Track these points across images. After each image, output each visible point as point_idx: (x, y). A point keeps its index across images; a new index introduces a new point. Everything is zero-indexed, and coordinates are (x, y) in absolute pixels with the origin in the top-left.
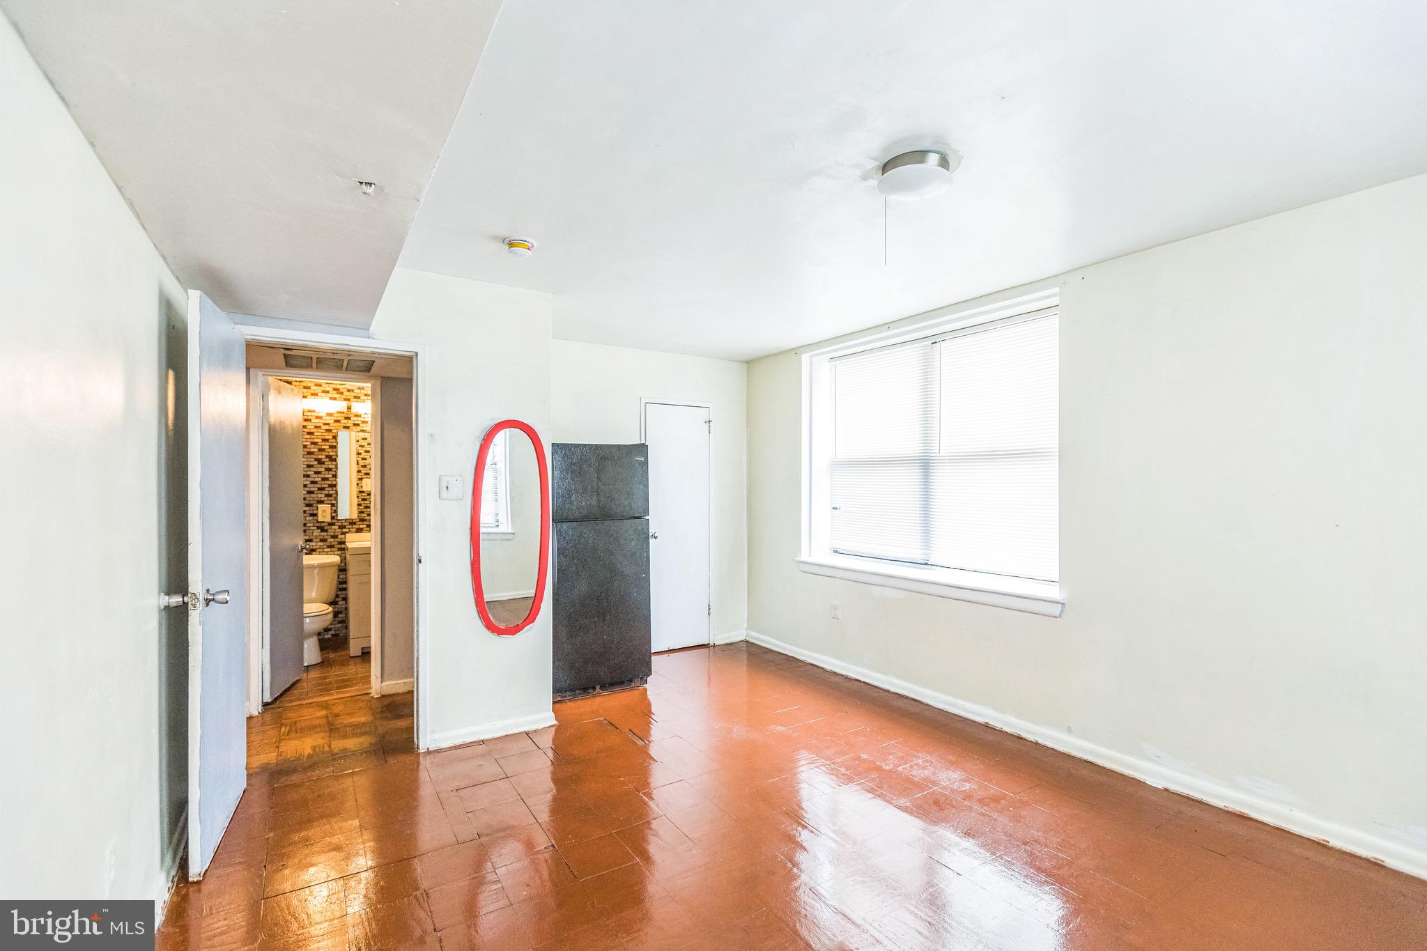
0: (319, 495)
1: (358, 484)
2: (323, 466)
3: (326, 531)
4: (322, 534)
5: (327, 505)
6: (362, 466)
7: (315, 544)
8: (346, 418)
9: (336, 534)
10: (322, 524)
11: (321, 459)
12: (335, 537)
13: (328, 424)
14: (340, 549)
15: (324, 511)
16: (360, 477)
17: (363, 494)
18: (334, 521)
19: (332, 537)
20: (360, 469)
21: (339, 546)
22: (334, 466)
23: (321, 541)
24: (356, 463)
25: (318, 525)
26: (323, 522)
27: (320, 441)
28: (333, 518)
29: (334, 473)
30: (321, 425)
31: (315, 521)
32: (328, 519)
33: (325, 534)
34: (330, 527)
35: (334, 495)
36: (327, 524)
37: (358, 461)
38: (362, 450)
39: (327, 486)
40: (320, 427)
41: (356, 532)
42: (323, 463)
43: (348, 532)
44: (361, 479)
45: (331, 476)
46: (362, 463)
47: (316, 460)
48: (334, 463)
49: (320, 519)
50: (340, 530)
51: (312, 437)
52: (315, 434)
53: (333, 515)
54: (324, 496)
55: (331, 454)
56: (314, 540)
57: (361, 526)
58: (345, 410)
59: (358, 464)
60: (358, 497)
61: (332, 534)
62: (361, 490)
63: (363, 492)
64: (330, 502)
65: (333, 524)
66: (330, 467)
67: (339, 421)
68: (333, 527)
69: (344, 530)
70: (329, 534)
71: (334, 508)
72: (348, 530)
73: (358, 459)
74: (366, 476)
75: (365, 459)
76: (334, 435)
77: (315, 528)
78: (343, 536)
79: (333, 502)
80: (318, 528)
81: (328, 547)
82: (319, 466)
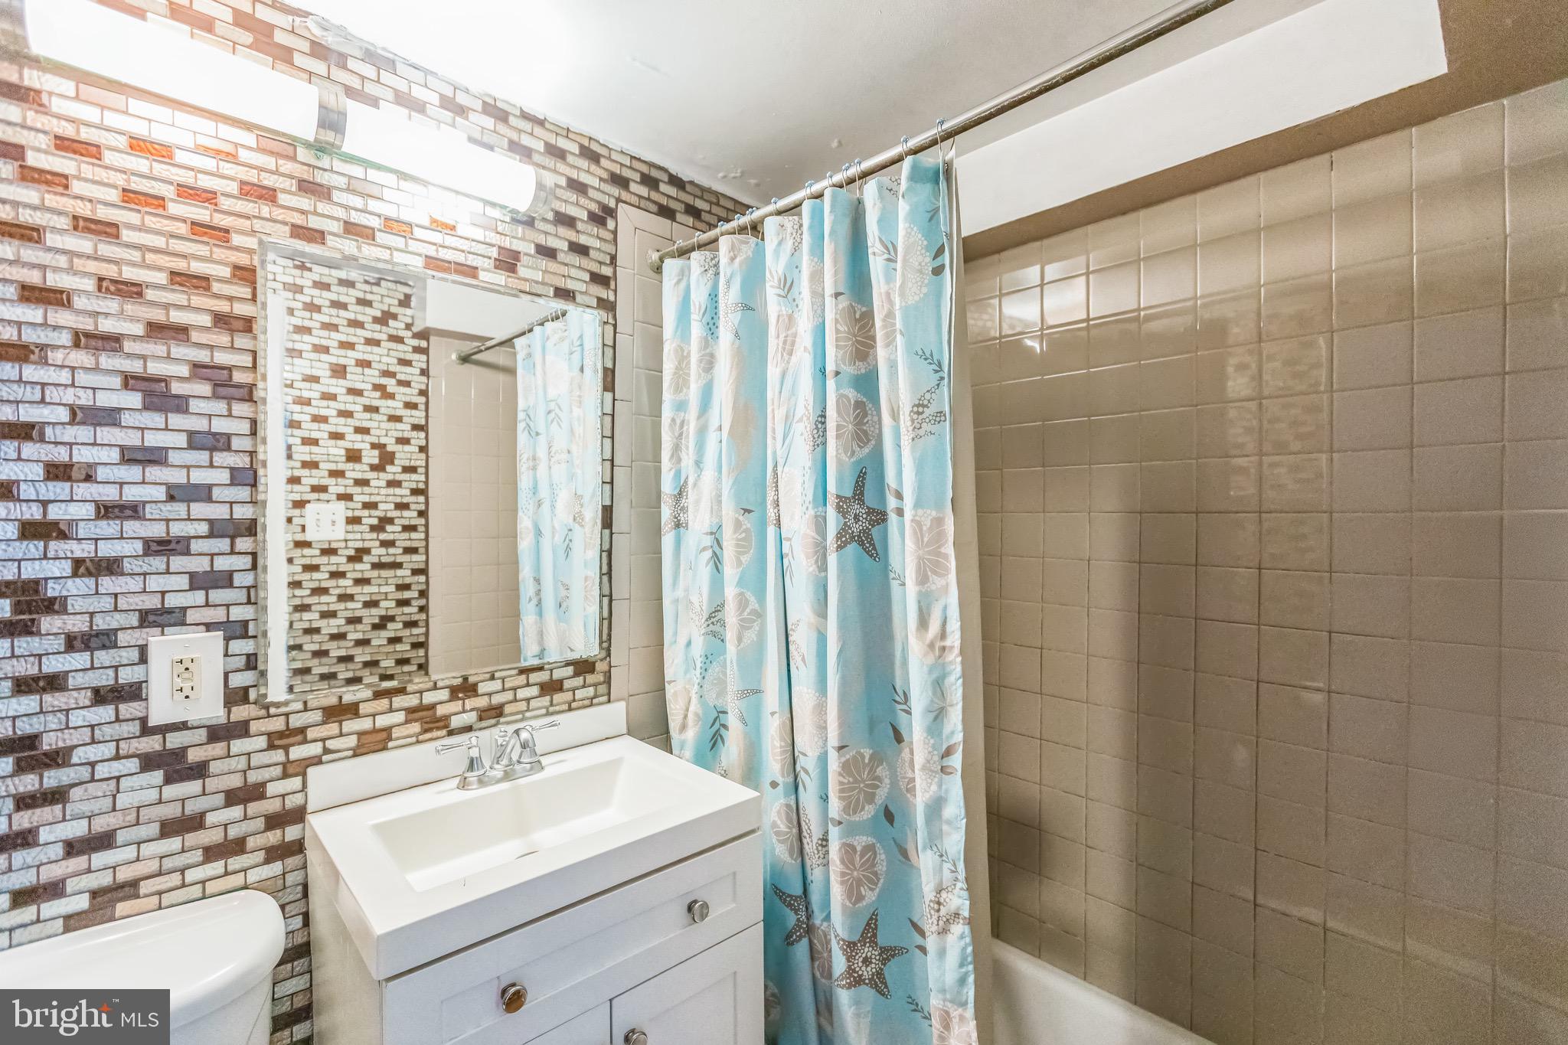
0: (155, 583)
1: (289, 520)
2: (176, 420)
3: (200, 771)
4: (172, 791)
5: (201, 635)
6: (305, 465)
7: (130, 853)
8: (307, 187)
9: (253, 777)
10: (174, 740)
11: (164, 380)
12: (245, 795)
13: (208, 197)
14: (274, 854)
15: (185, 667)
16: (297, 497)
17: (307, 551)
18: (240, 713)
19: (233, 798)
20: (297, 473)
21: (273, 837)
22: (245, 427)
23: (169, 829)
24: (283, 453)
25: (153, 744)
26: (183, 726)
27: (162, 278)
28: (235, 697)
29: (242, 461)
30: (168, 191)
31: (135, 728)
32: (210, 708)
33: (193, 787)
34: (219, 748)
35: (243, 579)
36: (201, 735)
37: (289, 447)
38: (303, 415)
39: (203, 528)
40: (159, 201)
41: (356, 753)
42: (180, 405)
43: (317, 761)
44: (299, 504)
45: (224, 477)
46: (302, 453)
47: (129, 381)
48: (241, 409)
49: (161, 708)
50: (278, 756)
51: (106, 249)
52: (126, 235)
53: (238, 680)
54: (184, 582)
55: (222, 358)
56: (121, 837)
57: (382, 721)
58: (306, 128)
59: (289, 457)
60: (290, 561)
61: (236, 781)
62: (299, 537)
63: (307, 544)
64: (219, 615)
65: (242, 729)
66: (220, 426)
67: (269, 195)
68: (238, 745)
69: (297, 752)
70: (212, 784)
71: (240, 646)
72: (315, 749)
73: (291, 440)
74: (315, 496)
75: (315, 442)
76: (243, 260)
77: (133, 765)
78: (295, 783)
79: (238, 613)
80: (148, 762)
81: (211, 853)
82: (156, 419)
